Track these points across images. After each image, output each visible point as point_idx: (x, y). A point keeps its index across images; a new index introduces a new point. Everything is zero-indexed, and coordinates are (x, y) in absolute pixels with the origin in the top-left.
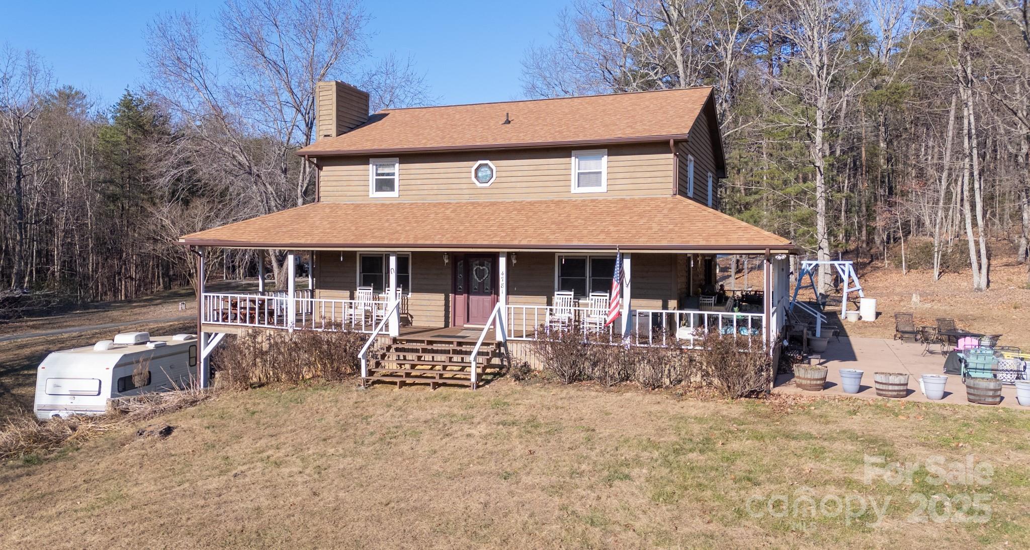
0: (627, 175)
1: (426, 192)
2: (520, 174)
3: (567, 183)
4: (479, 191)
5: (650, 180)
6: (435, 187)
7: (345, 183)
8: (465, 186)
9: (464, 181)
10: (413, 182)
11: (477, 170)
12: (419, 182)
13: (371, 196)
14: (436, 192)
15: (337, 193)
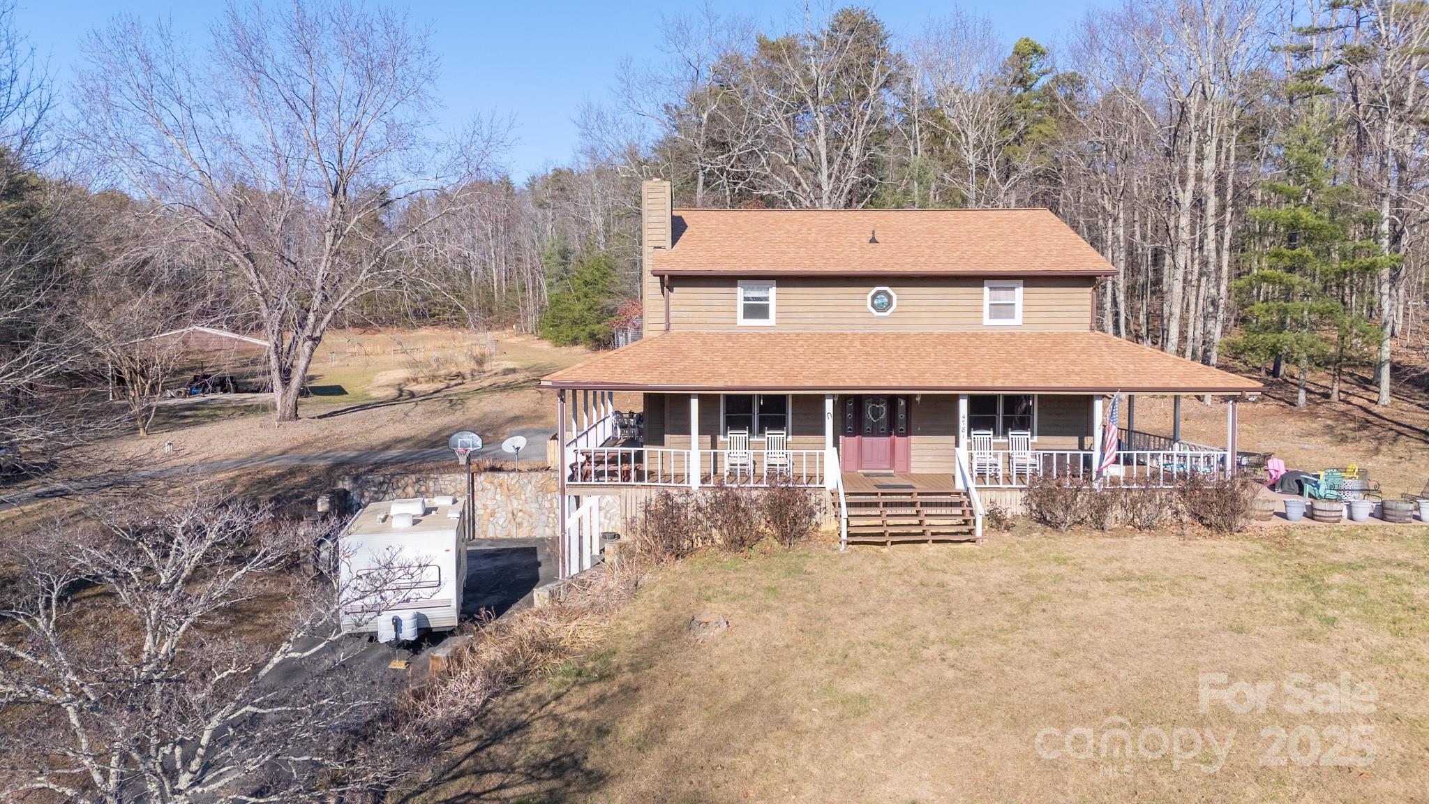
0: (1044, 308)
1: (810, 321)
2: (924, 303)
3: (978, 315)
4: (875, 321)
5: (1066, 314)
6: (822, 315)
7: (704, 309)
8: (858, 315)
9: (857, 309)
10: (793, 309)
11: (874, 298)
12: (801, 309)
13: (739, 323)
14: (822, 321)
15: (694, 321)
